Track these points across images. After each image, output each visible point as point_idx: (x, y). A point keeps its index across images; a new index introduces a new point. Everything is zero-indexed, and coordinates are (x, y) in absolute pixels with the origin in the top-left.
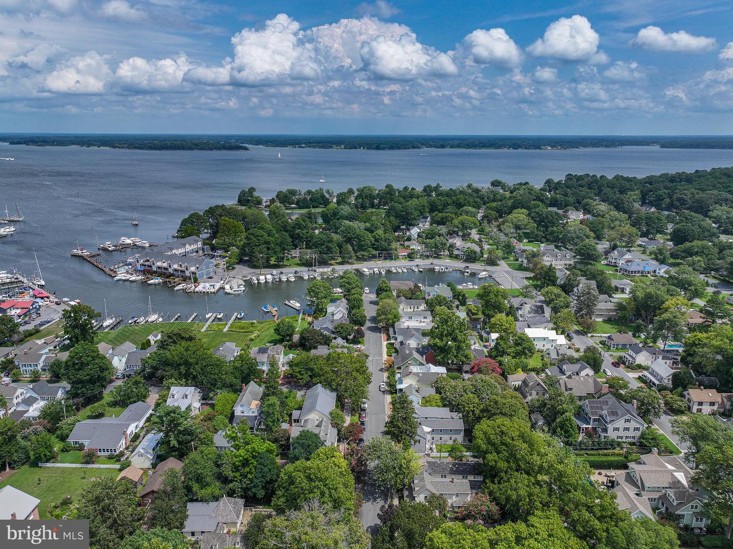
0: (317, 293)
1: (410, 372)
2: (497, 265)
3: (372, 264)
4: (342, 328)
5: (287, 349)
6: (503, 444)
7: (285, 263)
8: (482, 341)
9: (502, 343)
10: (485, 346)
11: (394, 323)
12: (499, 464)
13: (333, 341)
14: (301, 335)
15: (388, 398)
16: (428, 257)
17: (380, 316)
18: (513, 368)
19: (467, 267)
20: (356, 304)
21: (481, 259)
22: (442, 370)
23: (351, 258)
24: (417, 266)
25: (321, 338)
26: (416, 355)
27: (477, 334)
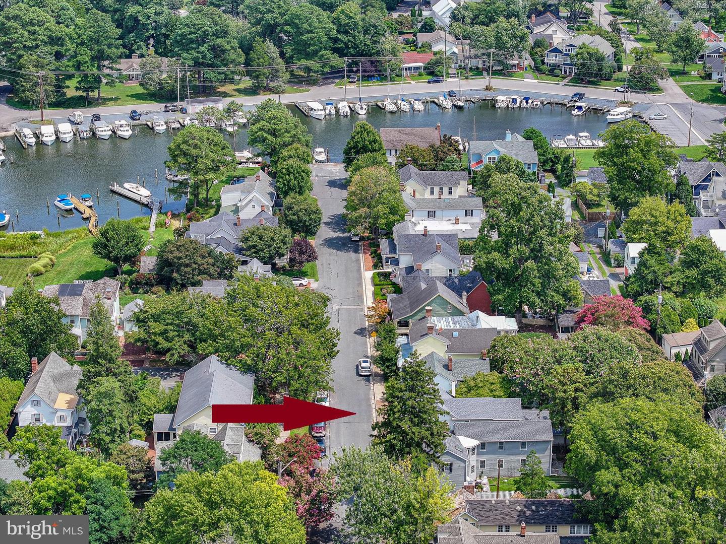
0: (195, 159)
1: (431, 328)
2: (657, 90)
3: (331, 91)
4: (261, 238)
5: (127, 290)
6: (633, 448)
7: (105, 91)
8: (608, 263)
9: (652, 261)
10: (615, 276)
11: (390, 225)
12: (623, 491)
13: (240, 268)
14: (160, 256)
15: (378, 390)
16: (478, 72)
17: (355, 210)
18: (676, 319)
19: (581, 96)
20: (293, 182)
21: (615, 76)
22: (506, 324)
23: (275, 76)
24: (451, 94)
25: (211, 261)
26: (444, 292)
27: (598, 250)
